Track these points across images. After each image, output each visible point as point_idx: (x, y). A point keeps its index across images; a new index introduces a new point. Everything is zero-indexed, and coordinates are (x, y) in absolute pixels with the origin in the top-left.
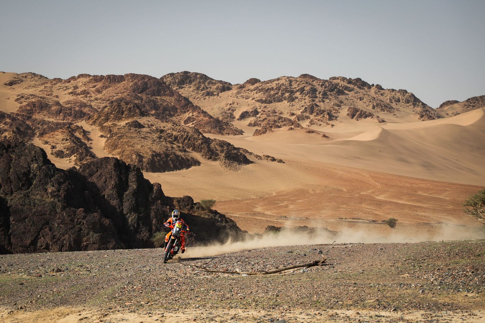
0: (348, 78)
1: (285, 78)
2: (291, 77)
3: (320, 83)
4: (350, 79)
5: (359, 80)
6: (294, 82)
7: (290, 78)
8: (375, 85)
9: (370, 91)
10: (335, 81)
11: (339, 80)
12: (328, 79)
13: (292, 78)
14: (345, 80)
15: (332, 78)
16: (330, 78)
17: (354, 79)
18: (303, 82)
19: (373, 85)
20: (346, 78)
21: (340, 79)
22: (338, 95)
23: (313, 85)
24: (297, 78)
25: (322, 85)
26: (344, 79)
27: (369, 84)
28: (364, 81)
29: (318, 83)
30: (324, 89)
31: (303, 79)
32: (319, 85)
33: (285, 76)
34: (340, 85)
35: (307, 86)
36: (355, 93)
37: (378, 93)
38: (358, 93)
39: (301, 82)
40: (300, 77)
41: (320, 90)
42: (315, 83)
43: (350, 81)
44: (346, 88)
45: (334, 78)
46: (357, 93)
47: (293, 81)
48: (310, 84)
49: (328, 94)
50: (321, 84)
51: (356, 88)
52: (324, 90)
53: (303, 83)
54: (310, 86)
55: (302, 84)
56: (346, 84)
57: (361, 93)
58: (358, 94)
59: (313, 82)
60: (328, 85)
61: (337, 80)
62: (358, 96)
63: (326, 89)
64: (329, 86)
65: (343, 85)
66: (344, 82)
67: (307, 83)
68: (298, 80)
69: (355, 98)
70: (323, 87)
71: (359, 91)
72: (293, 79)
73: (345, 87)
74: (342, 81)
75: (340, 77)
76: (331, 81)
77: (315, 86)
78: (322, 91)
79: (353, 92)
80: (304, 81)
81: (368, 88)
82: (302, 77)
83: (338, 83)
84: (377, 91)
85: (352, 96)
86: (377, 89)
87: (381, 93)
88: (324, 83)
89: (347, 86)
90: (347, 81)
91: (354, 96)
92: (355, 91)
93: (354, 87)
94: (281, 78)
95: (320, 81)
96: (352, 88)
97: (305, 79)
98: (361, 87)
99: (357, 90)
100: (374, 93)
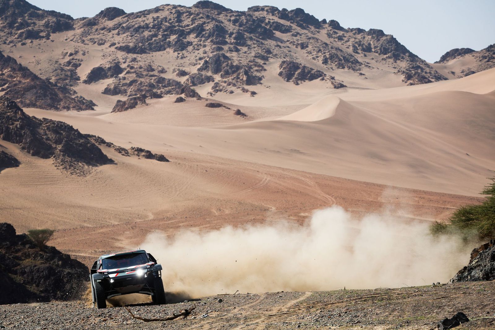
0: (280, 9)
1: (169, 7)
2: (180, 6)
3: (231, 17)
4: (284, 10)
5: (299, 12)
6: (185, 15)
7: (179, 8)
8: (328, 22)
9: (318, 32)
10: (257, 14)
11: (265, 13)
12: (246, 10)
13: (182, 8)
14: (276, 12)
15: (252, 8)
16: (249, 9)
17: (292, 11)
18: (201, 15)
19: (324, 21)
20: (277, 9)
21: (267, 11)
22: (263, 39)
23: (219, 21)
24: (190, 8)
25: (235, 22)
26: (273, 10)
27: (318, 20)
28: (308, 14)
29: (228, 18)
30: (237, 28)
31: (201, 11)
32: (230, 20)
33: (168, 5)
34: (267, 21)
35: (208, 23)
36: (293, 35)
37: (333, 36)
38: (298, 36)
39: (198, 15)
40: (196, 6)
41: (231, 30)
42: (222, 17)
43: (284, 14)
44: (279, 27)
45: (257, 9)
46: (296, 36)
47: (183, 13)
48: (213, 19)
49: (245, 36)
50: (233, 18)
51: (294, 26)
52: (239, 30)
53: (202, 18)
54: (214, 22)
55: (199, 18)
56: (276, 19)
57: (303, 35)
58: (299, 37)
59: (219, 14)
60: (245, 21)
61: (261, 12)
62: (298, 40)
63: (241, 28)
64: (246, 22)
65: (272, 21)
66: (273, 15)
67: (208, 17)
68: (193, 10)
69: (294, 45)
70: (237, 24)
71: (301, 33)
72: (184, 10)
73: (275, 25)
74: (271, 14)
75: (266, 6)
76: (251, 13)
77: (222, 22)
78: (235, 31)
79: (289, 34)
80: (203, 14)
81: (316, 27)
82: (200, 5)
83: (262, 17)
84: (332, 31)
85: (288, 41)
86: (332, 28)
87: (338, 35)
88: (238, 18)
89: (280, 23)
90: (278, 13)
91: (292, 41)
92: (293, 32)
93: (292, 25)
94: (161, 8)
95: (231, 14)
96: (287, 26)
97: (204, 10)
98: (304, 24)
99: (296, 31)
100: (326, 35)
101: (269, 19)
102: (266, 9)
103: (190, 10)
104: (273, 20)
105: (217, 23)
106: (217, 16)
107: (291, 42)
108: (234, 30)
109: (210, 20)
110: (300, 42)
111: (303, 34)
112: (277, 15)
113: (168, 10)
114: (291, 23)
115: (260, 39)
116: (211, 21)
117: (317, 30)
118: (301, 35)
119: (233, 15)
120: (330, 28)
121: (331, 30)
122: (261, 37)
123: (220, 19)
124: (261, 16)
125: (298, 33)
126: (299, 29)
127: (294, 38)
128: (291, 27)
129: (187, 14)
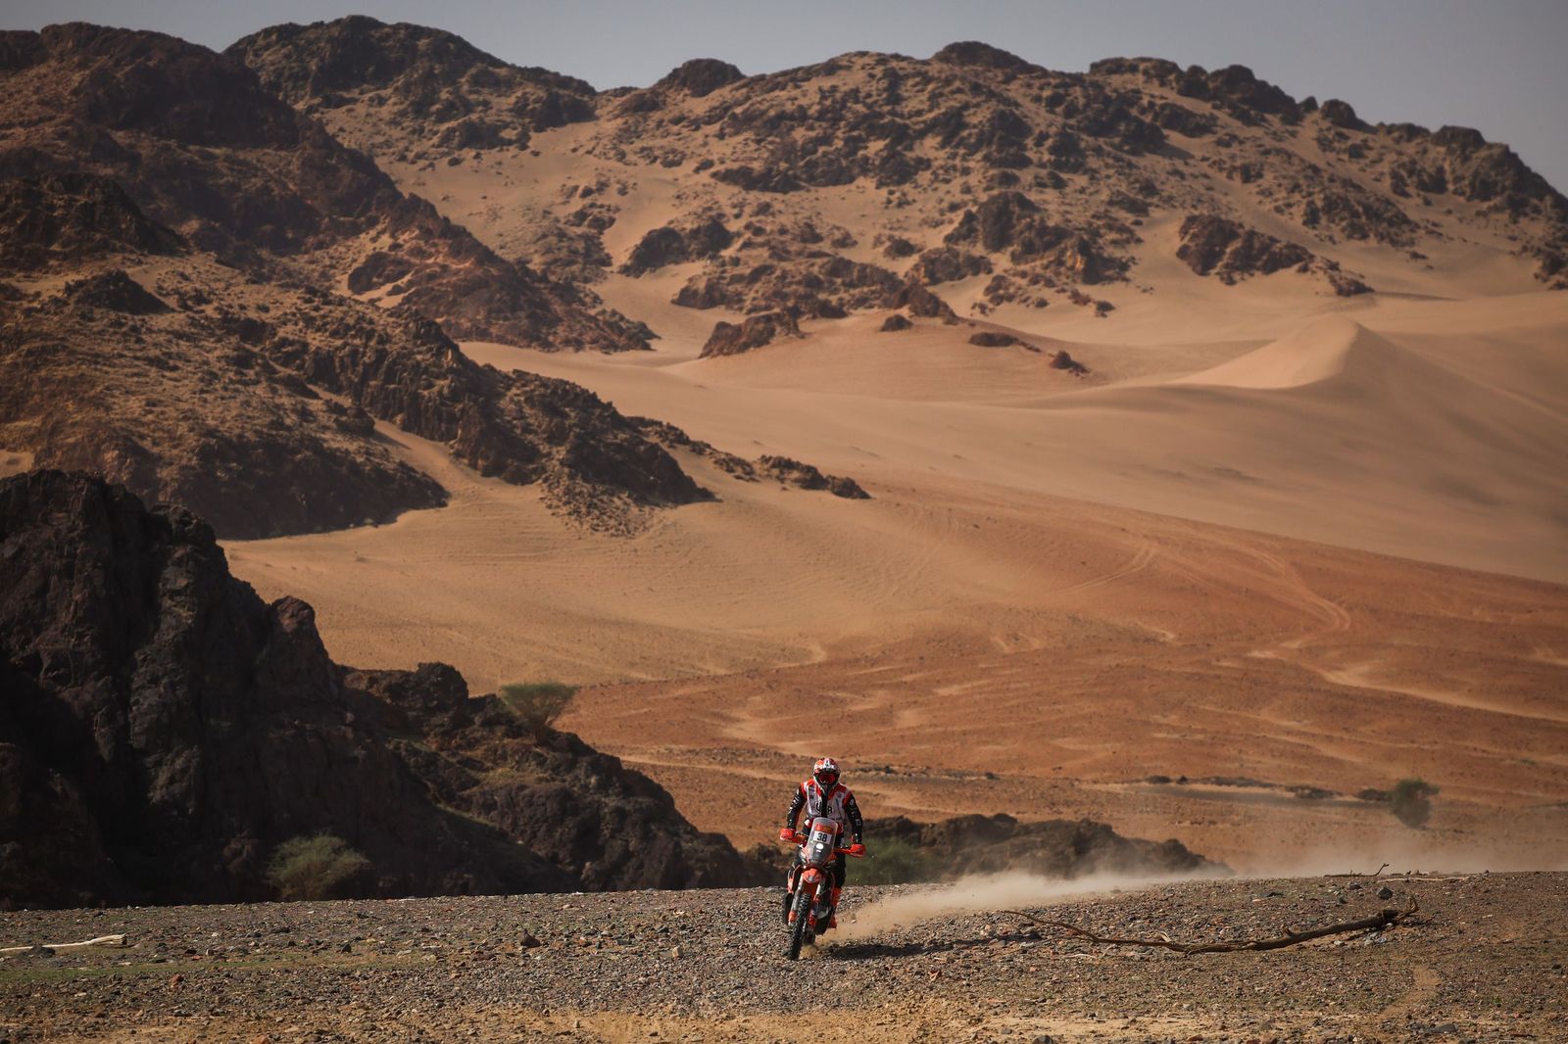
0: (1184, 67)
1: (866, 60)
2: (897, 57)
3: (1041, 88)
4: (1196, 70)
5: (1238, 76)
6: (911, 82)
7: (894, 64)
8: (1320, 104)
9: (1293, 134)
10: (1116, 80)
11: (1140, 78)
12: (1086, 70)
13: (904, 64)
14: (1172, 77)
15: (1104, 62)
16: (1094, 66)
17: (1218, 74)
18: (957, 84)
19: (1310, 103)
20: (1174, 67)
21: (1146, 72)
22: (1134, 152)
23: (1007, 101)
24: (925, 63)
25: (1053, 103)
26: (1163, 70)
27: (1291, 100)
28: (1264, 84)
29: (1035, 91)
30: (1060, 120)
31: (957, 70)
32: (1038, 99)
33: (863, 54)
34: (1145, 101)
35: (978, 105)
36: (1220, 143)
37: (1336, 145)
38: (1235, 145)
39: (948, 82)
40: (944, 56)
41: (1043, 128)
42: (1015, 90)
43: (1194, 81)
44: (1178, 119)
45: (1116, 66)
46: (1228, 145)
47: (907, 77)
48: (991, 94)
49: (1083, 145)
50: (1047, 93)
51: (1223, 116)
52: (1065, 126)
53: (959, 91)
54: (993, 103)
55: (953, 92)
56: (1173, 97)
57: (1248, 145)
58: (1235, 149)
59: (1007, 81)
60: (1081, 101)
61: (1128, 76)
62: (1233, 157)
63: (1072, 122)
64: (1087, 105)
65: (1159, 102)
66: (1163, 84)
67: (976, 89)
68: (933, 70)
69: (1221, 169)
70: (1059, 110)
71: (1241, 135)
72: (910, 68)
73: (1167, 112)
74: (1156, 82)
75: (1144, 60)
76: (1099, 78)
77: (1017, 105)
78: (1053, 130)
79: (1208, 139)
80: (963, 79)
81: (1285, 121)
82: (954, 55)
83: (1133, 91)
84: (1333, 132)
85: (1204, 159)
86: (1333, 122)
87: (1349, 143)
88: (1061, 91)
89: (1181, 108)
90: (1177, 80)
91: (1215, 158)
92: (1221, 133)
93: (1216, 112)
94: (845, 63)
95: (1043, 81)
96: (1203, 116)
97: (966, 68)
98: (1252, 112)
99: (1229, 131)
100: (1315, 144)
101: (1152, 96)
102: (1142, 66)
103: (926, 68)
104: (1162, 98)
105: (1001, 107)
106: (1003, 86)
107: (1214, 163)
108: (1050, 125)
109: (983, 98)
110: (1238, 163)
111: (1248, 139)
112: (1174, 84)
113: (863, 68)
114: (1215, 107)
115: (1127, 152)
116: (985, 101)
117: (1290, 128)
118: (1241, 143)
119: (1049, 84)
120: (1326, 124)
121: (1329, 129)
122: (1126, 148)
123: (1010, 94)
124: (1130, 87)
125: (1234, 137)
126: (1236, 126)
127: (1224, 151)
128: (1214, 118)
129: (918, 79)
